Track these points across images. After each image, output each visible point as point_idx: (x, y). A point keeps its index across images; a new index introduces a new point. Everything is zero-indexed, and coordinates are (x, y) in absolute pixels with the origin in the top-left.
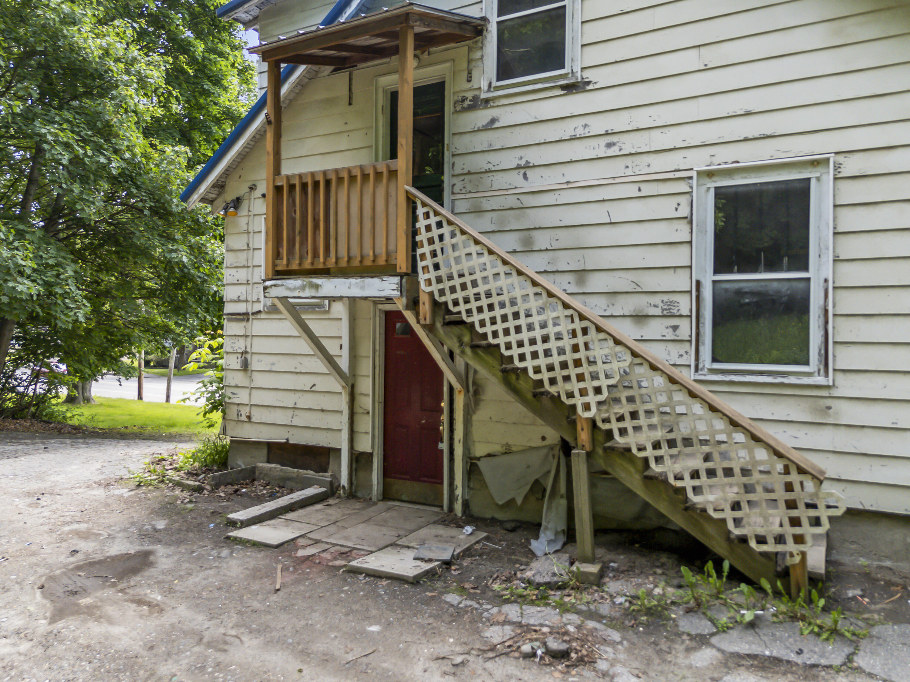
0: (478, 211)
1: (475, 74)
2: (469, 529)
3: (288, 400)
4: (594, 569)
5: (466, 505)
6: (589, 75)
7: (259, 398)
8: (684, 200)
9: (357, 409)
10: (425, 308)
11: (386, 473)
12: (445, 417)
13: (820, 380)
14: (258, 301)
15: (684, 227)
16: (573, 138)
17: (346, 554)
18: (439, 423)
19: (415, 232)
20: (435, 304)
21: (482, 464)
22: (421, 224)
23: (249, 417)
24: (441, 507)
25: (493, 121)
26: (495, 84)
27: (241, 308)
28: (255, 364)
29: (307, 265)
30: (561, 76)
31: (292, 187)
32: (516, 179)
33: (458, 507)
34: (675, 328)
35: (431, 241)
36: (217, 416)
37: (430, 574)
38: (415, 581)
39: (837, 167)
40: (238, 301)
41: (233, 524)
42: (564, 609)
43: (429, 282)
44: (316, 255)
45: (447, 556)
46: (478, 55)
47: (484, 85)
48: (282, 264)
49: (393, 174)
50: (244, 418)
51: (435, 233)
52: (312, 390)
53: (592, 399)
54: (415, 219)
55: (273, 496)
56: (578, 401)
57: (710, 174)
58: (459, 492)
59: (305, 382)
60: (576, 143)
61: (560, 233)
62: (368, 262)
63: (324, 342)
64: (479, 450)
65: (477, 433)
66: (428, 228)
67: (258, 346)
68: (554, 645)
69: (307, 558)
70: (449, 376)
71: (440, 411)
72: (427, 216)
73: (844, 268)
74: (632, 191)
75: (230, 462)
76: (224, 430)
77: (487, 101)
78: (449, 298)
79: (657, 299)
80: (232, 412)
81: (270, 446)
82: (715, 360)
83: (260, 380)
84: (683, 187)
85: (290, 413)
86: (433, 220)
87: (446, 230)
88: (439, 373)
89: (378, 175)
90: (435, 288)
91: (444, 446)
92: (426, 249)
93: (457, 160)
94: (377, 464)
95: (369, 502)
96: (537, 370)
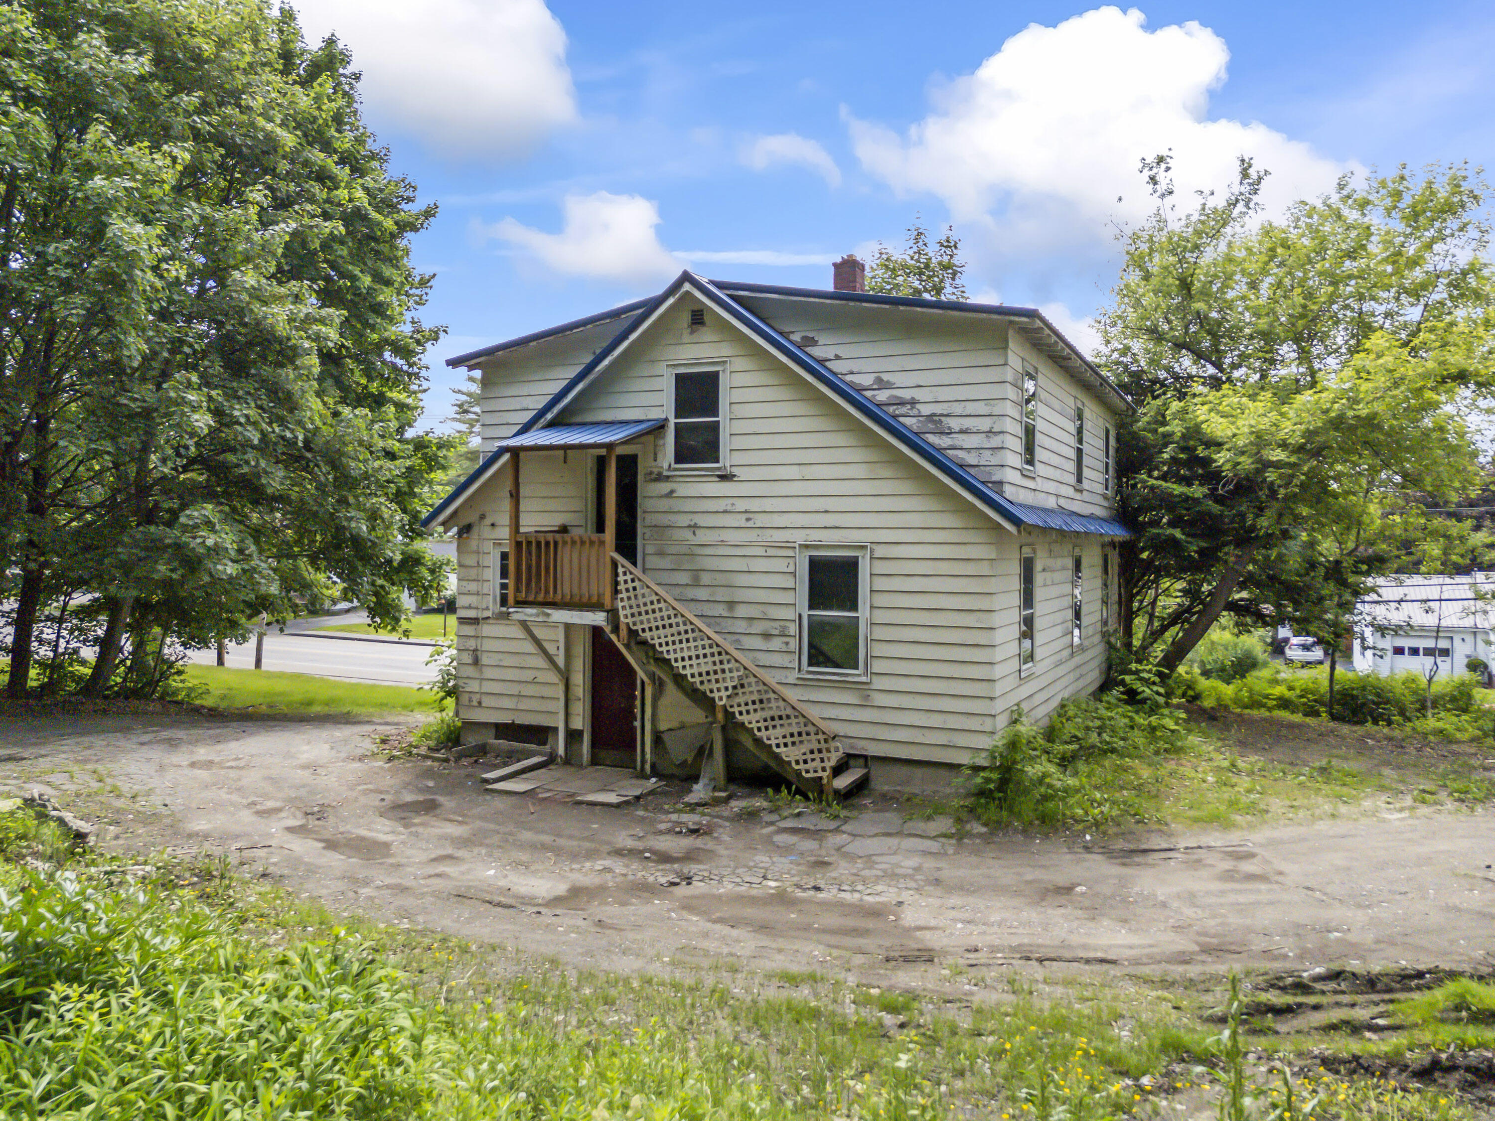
0: (661, 554)
1: (660, 456)
2: (654, 780)
3: (514, 689)
4: (724, 794)
5: (653, 766)
6: (735, 471)
7: (488, 687)
8: (791, 561)
9: (571, 697)
10: (624, 632)
11: (594, 744)
12: (638, 703)
13: (864, 679)
14: (487, 608)
15: (791, 579)
16: (725, 512)
17: (572, 795)
18: (634, 706)
19: (617, 583)
20: (629, 629)
21: (666, 737)
22: (621, 578)
23: (480, 703)
24: (635, 768)
25: (672, 492)
26: (674, 466)
27: (472, 614)
28: (485, 660)
29: (541, 598)
30: (718, 469)
31: (529, 543)
32: (688, 534)
33: (648, 767)
34: (787, 643)
35: (627, 590)
36: (450, 702)
37: (627, 803)
38: (618, 806)
39: (872, 551)
40: (470, 607)
41: (487, 781)
42: (703, 814)
43: (626, 616)
44: (547, 592)
45: (638, 793)
46: (661, 442)
47: (666, 466)
48: (522, 596)
49: (602, 543)
50: (475, 703)
51: (630, 585)
52: (534, 682)
53: (724, 694)
54: (617, 575)
55: (505, 764)
56: (716, 695)
57: (807, 546)
58: (648, 756)
59: (528, 675)
60: (727, 515)
61: (717, 575)
62: (585, 599)
63: (545, 644)
64: (663, 726)
65: (662, 716)
66: (626, 582)
67: (488, 645)
68: (692, 827)
69: (545, 799)
70: (641, 674)
71: (634, 697)
72: (625, 574)
73: (876, 612)
74: (761, 552)
75: (462, 740)
76: (457, 714)
77: (668, 477)
78: (639, 627)
79: (777, 624)
80: (464, 699)
81: (497, 726)
82: (810, 664)
83: (489, 673)
84: (790, 553)
85: (515, 700)
86: (629, 577)
87: (636, 584)
88: (632, 673)
89: (592, 543)
90: (630, 620)
91: (637, 724)
92: (624, 595)
93: (647, 516)
94: (587, 738)
95: (581, 766)
96: (693, 676)
